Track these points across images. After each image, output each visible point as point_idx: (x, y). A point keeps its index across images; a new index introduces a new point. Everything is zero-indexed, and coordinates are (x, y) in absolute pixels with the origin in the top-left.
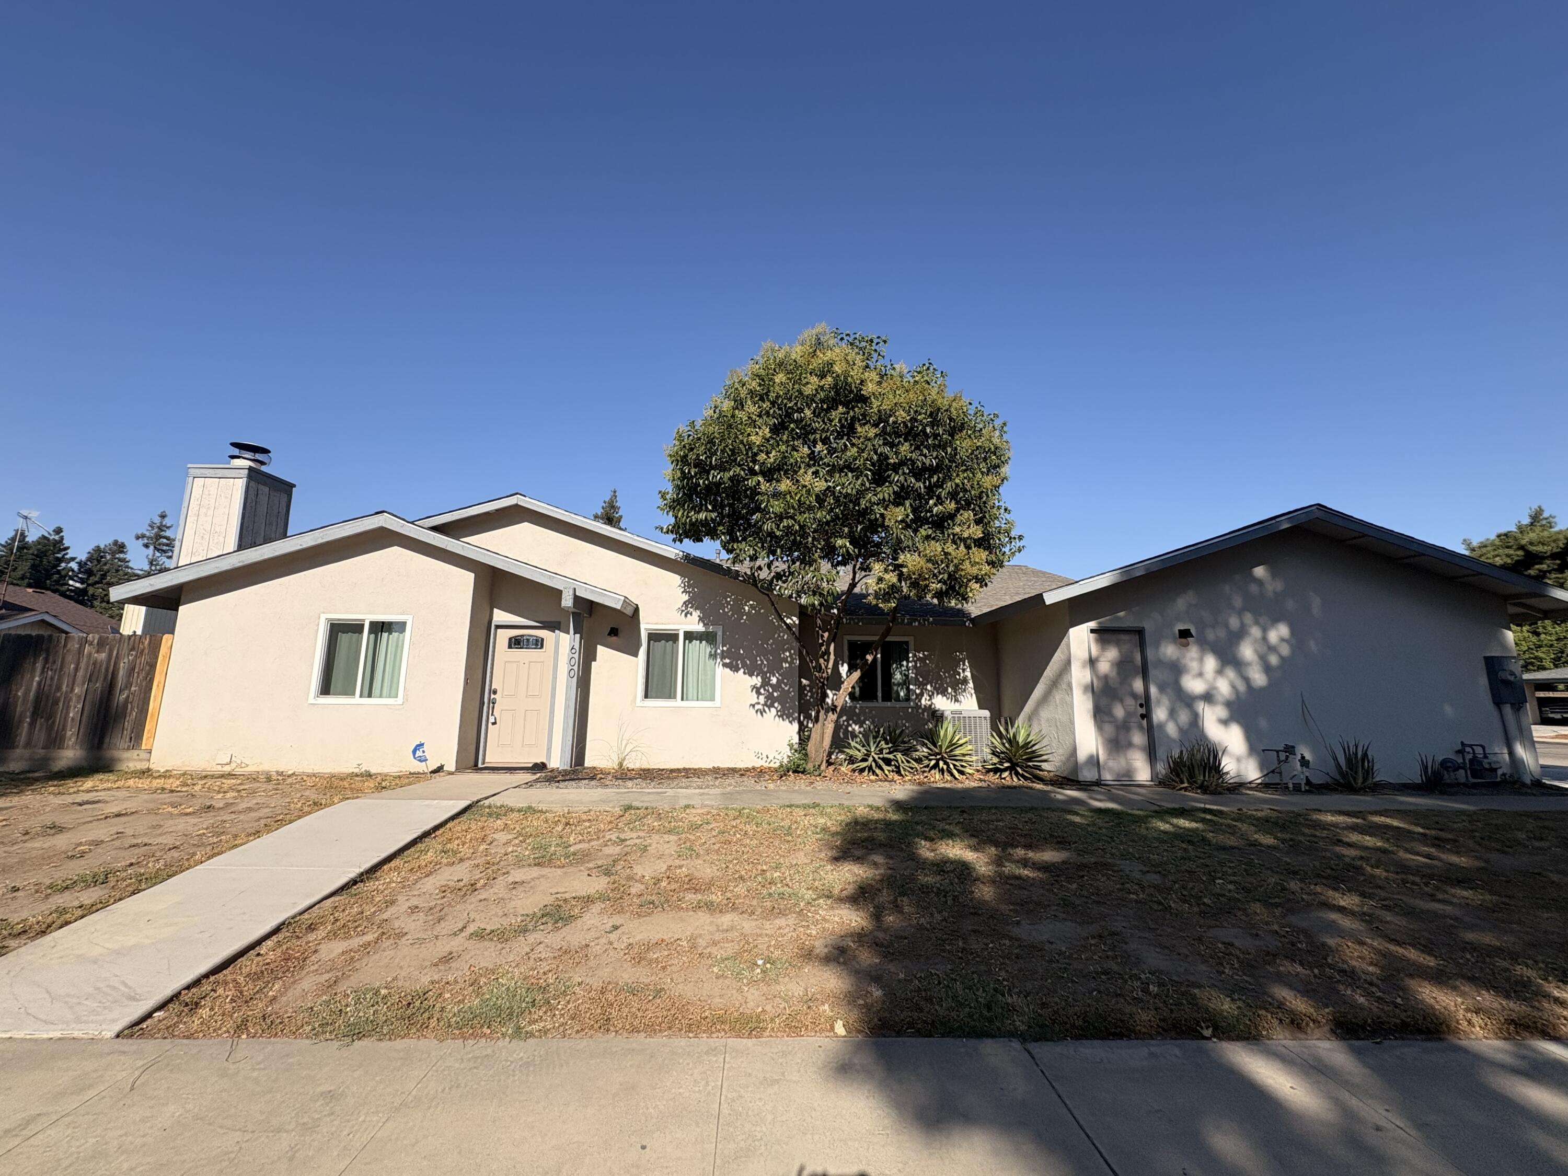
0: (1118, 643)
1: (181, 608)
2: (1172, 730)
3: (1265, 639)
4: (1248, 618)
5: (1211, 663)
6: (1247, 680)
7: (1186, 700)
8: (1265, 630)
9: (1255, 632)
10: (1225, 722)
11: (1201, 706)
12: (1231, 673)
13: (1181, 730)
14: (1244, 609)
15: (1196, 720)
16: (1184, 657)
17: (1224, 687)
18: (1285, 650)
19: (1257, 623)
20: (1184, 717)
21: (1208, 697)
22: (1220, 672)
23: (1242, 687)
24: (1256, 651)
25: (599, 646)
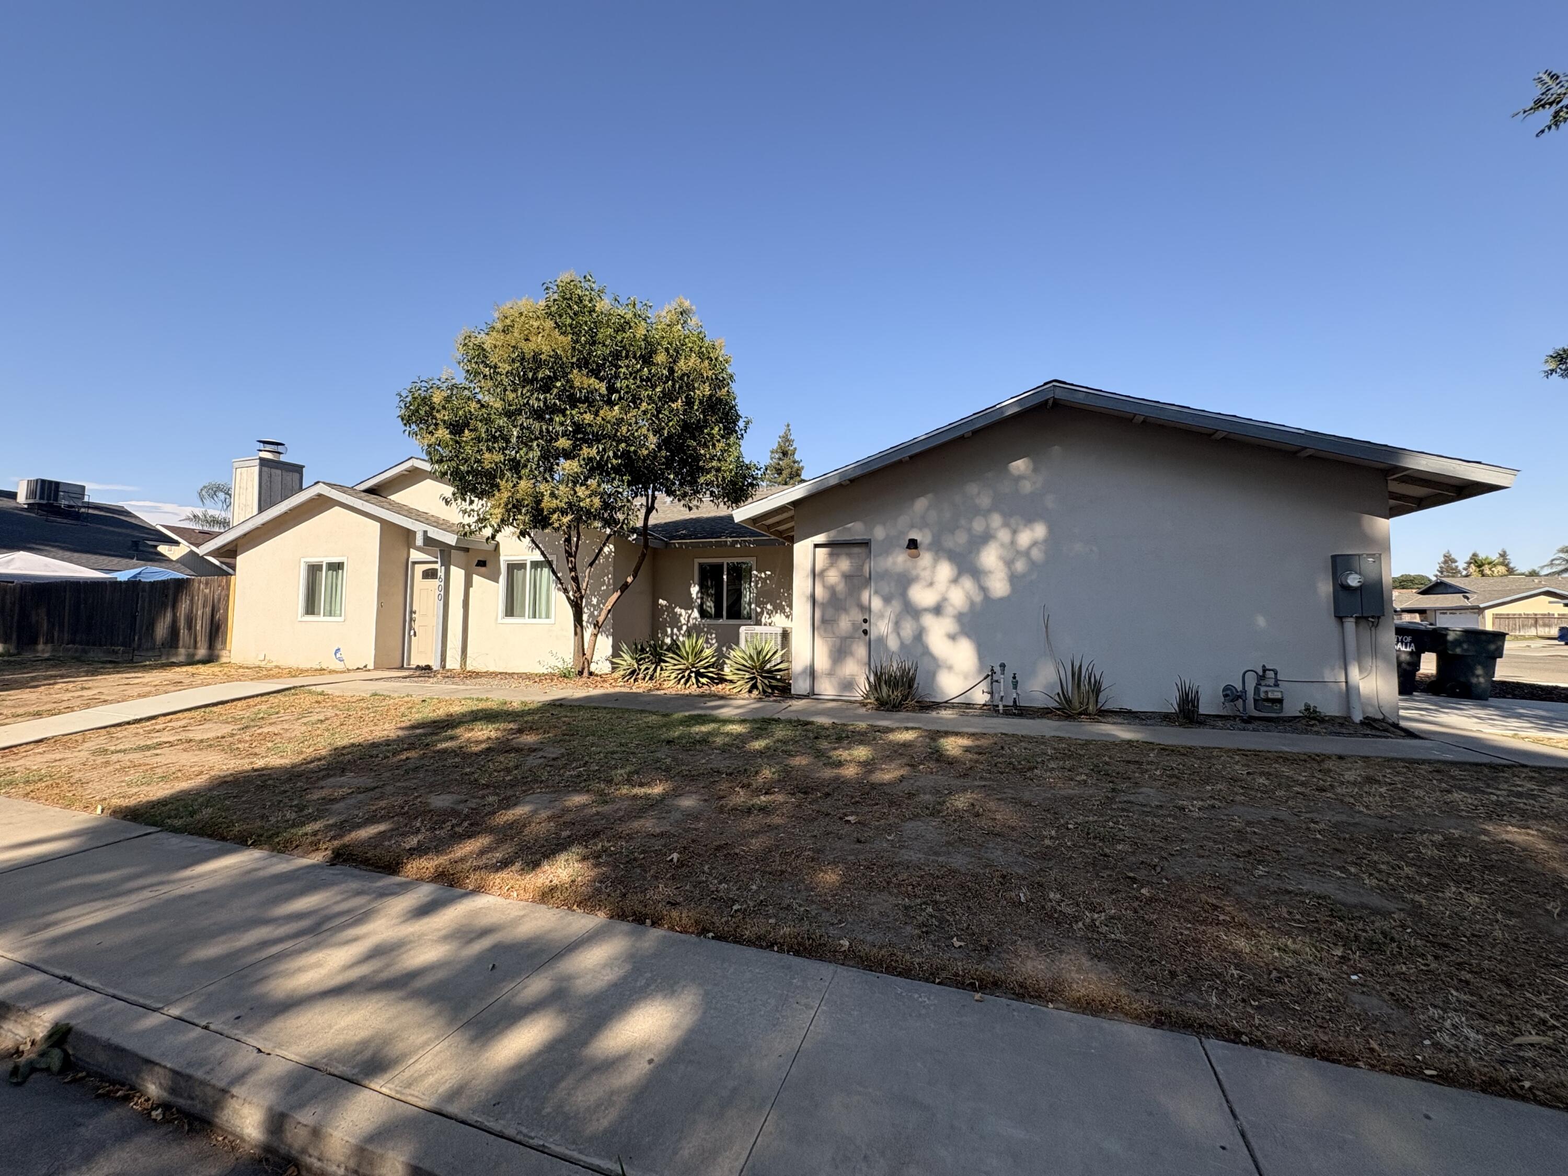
0: (849, 555)
1: (238, 558)
2: (893, 644)
3: (1013, 543)
4: (996, 520)
5: (945, 571)
6: (984, 589)
7: (912, 611)
8: (1015, 532)
9: (1004, 535)
10: (952, 637)
11: (929, 621)
12: (968, 583)
13: (903, 645)
14: (994, 508)
15: (919, 635)
16: (915, 568)
17: (958, 597)
18: (1036, 554)
19: (1006, 525)
20: (908, 629)
21: (937, 610)
22: (955, 581)
23: (978, 598)
24: (1001, 558)
25: (474, 576)
